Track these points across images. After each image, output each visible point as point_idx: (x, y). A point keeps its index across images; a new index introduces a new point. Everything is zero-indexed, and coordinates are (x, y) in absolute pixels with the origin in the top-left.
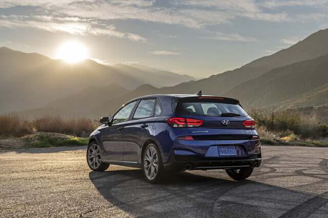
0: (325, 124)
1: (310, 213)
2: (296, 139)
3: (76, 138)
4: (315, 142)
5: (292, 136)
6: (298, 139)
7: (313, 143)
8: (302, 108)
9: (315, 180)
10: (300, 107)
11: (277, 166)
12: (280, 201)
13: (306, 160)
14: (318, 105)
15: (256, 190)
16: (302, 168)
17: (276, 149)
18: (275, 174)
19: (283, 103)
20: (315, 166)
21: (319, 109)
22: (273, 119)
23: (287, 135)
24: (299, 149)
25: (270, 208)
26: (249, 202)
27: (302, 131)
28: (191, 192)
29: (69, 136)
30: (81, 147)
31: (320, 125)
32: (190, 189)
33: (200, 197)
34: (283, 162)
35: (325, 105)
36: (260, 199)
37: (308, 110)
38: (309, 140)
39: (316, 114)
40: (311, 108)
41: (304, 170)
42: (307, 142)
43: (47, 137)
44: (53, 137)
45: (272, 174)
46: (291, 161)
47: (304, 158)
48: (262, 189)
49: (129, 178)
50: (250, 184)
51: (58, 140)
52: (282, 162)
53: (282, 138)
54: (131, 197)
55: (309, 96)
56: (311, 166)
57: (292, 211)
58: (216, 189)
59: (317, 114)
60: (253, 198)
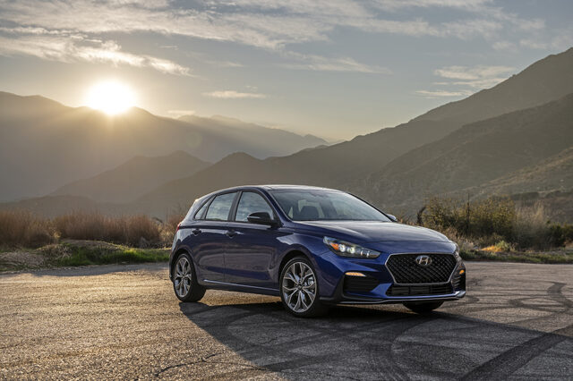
0: (558, 224)
1: (533, 356)
2: (509, 250)
3: (132, 250)
4: (541, 254)
5: (503, 244)
6: (512, 250)
7: (538, 257)
8: (519, 195)
9: (542, 313)
10: (514, 193)
11: (479, 293)
12: (489, 342)
13: (525, 284)
14: (546, 189)
15: (451, 327)
16: (519, 297)
17: (476, 267)
18: (477, 306)
19: (484, 185)
20: (541, 293)
21: (548, 196)
22: (468, 215)
23: (494, 243)
24: (513, 267)
25: (474, 350)
26: (443, 343)
27: (519, 236)
28: (352, 331)
29: (119, 246)
30: (141, 265)
31: (549, 225)
32: (349, 326)
33: (367, 337)
34: (490, 288)
35: (560, 189)
36: (459, 340)
37: (529, 199)
38: (530, 252)
39: (542, 207)
40: (535, 195)
41: (524, 299)
42: (528, 256)
43: (82, 248)
44: (93, 248)
45: (471, 306)
46: (501, 286)
47: (523, 281)
48: (459, 327)
49: (248, 312)
50: (440, 320)
51: (103, 254)
52: (486, 288)
53: (485, 249)
54: (264, 338)
55: (530, 174)
56: (535, 293)
57: (506, 353)
58: (389, 327)
59: (545, 206)
60: (448, 338)
